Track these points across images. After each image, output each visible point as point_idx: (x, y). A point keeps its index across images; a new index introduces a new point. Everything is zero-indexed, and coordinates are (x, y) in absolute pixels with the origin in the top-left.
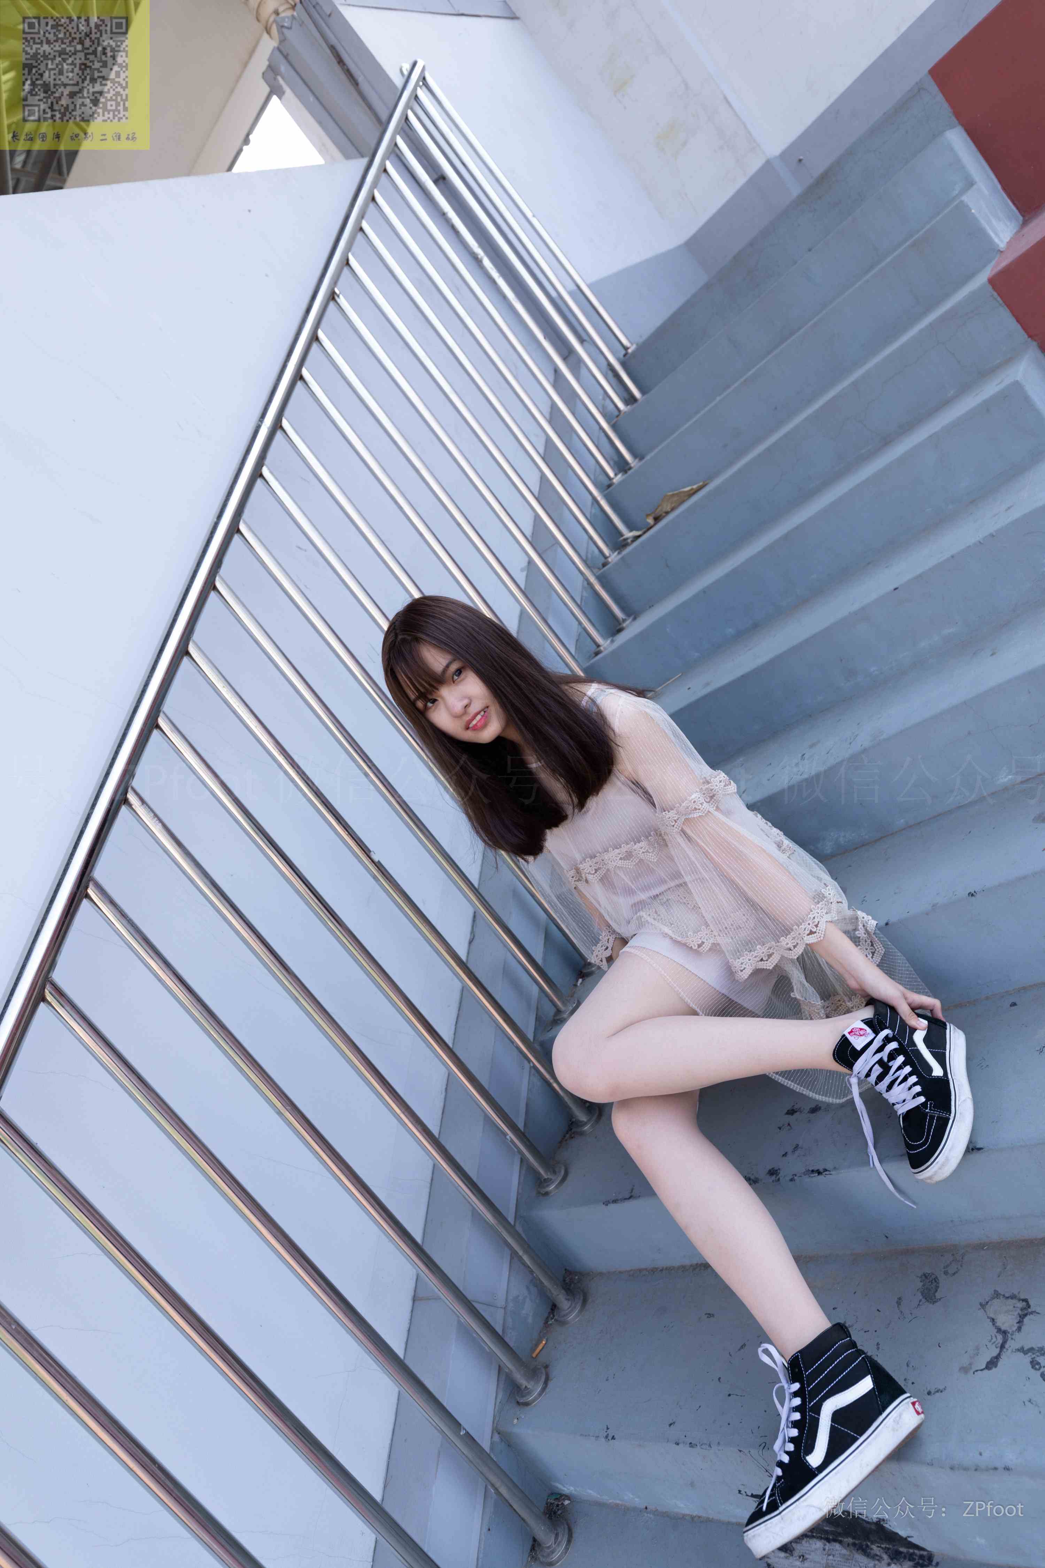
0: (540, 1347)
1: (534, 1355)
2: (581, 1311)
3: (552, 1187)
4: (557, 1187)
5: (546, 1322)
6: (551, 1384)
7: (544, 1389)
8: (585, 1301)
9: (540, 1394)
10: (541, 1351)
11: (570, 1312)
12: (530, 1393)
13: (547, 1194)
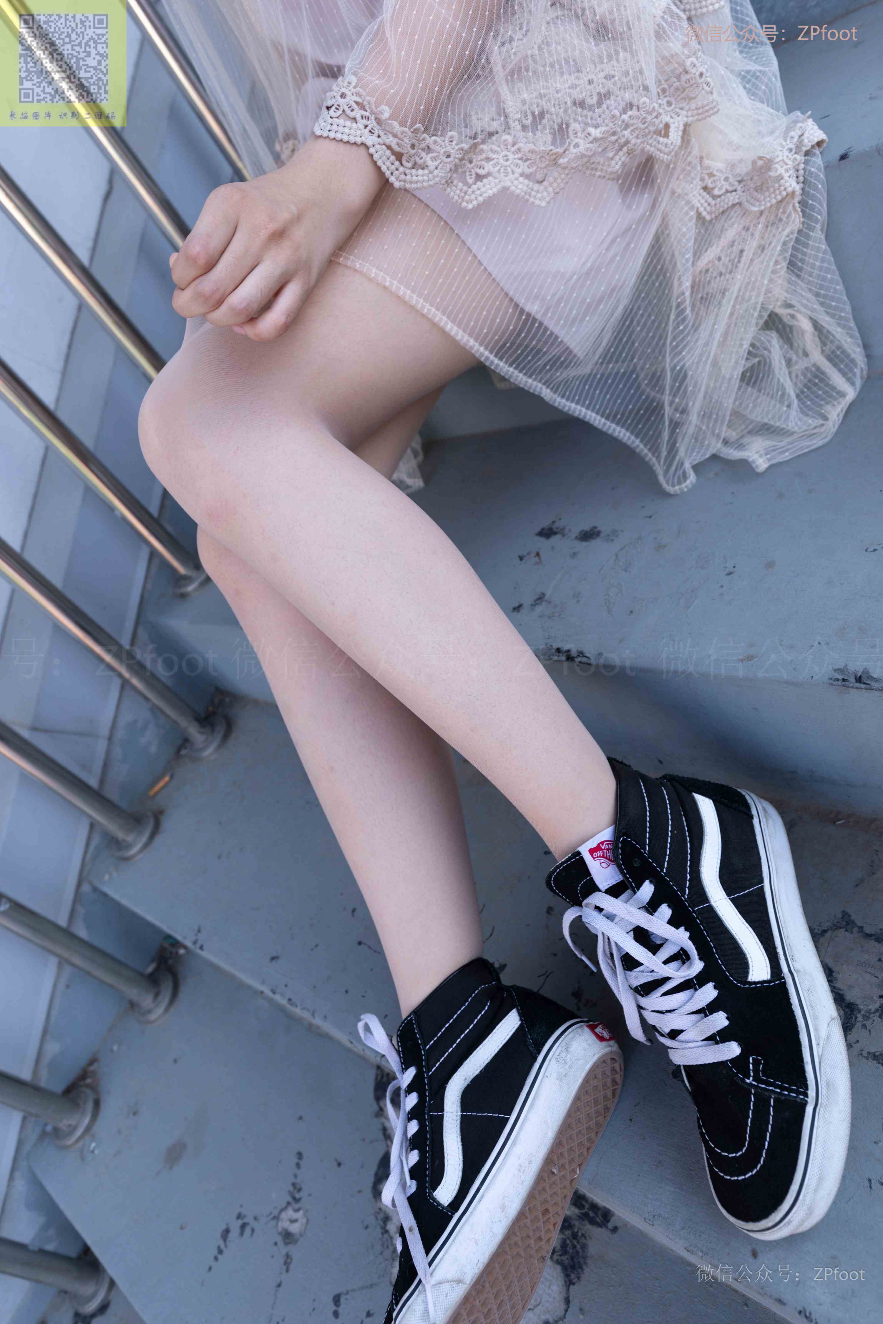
0: (161, 784)
1: (152, 793)
2: (219, 747)
3: (190, 588)
4: (196, 589)
5: (178, 751)
6: (158, 839)
7: (146, 845)
8: (226, 736)
9: (141, 851)
10: (162, 788)
11: (203, 749)
12: (129, 846)
13: (183, 596)
